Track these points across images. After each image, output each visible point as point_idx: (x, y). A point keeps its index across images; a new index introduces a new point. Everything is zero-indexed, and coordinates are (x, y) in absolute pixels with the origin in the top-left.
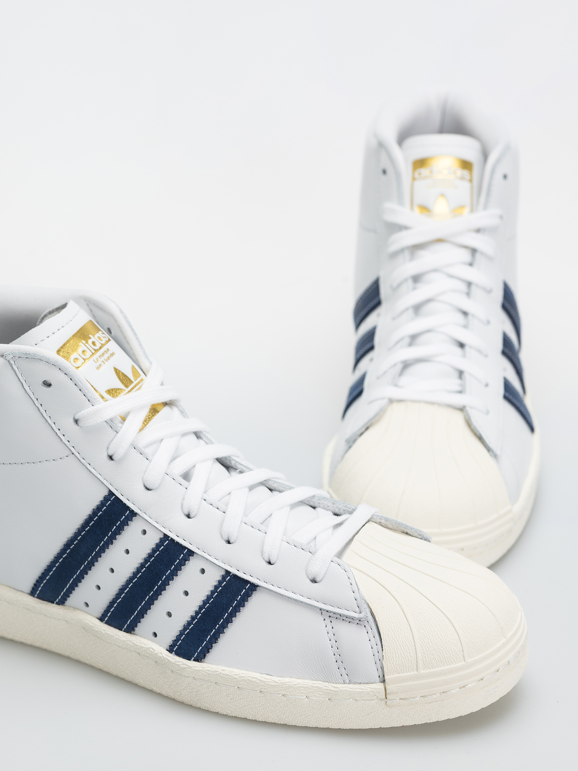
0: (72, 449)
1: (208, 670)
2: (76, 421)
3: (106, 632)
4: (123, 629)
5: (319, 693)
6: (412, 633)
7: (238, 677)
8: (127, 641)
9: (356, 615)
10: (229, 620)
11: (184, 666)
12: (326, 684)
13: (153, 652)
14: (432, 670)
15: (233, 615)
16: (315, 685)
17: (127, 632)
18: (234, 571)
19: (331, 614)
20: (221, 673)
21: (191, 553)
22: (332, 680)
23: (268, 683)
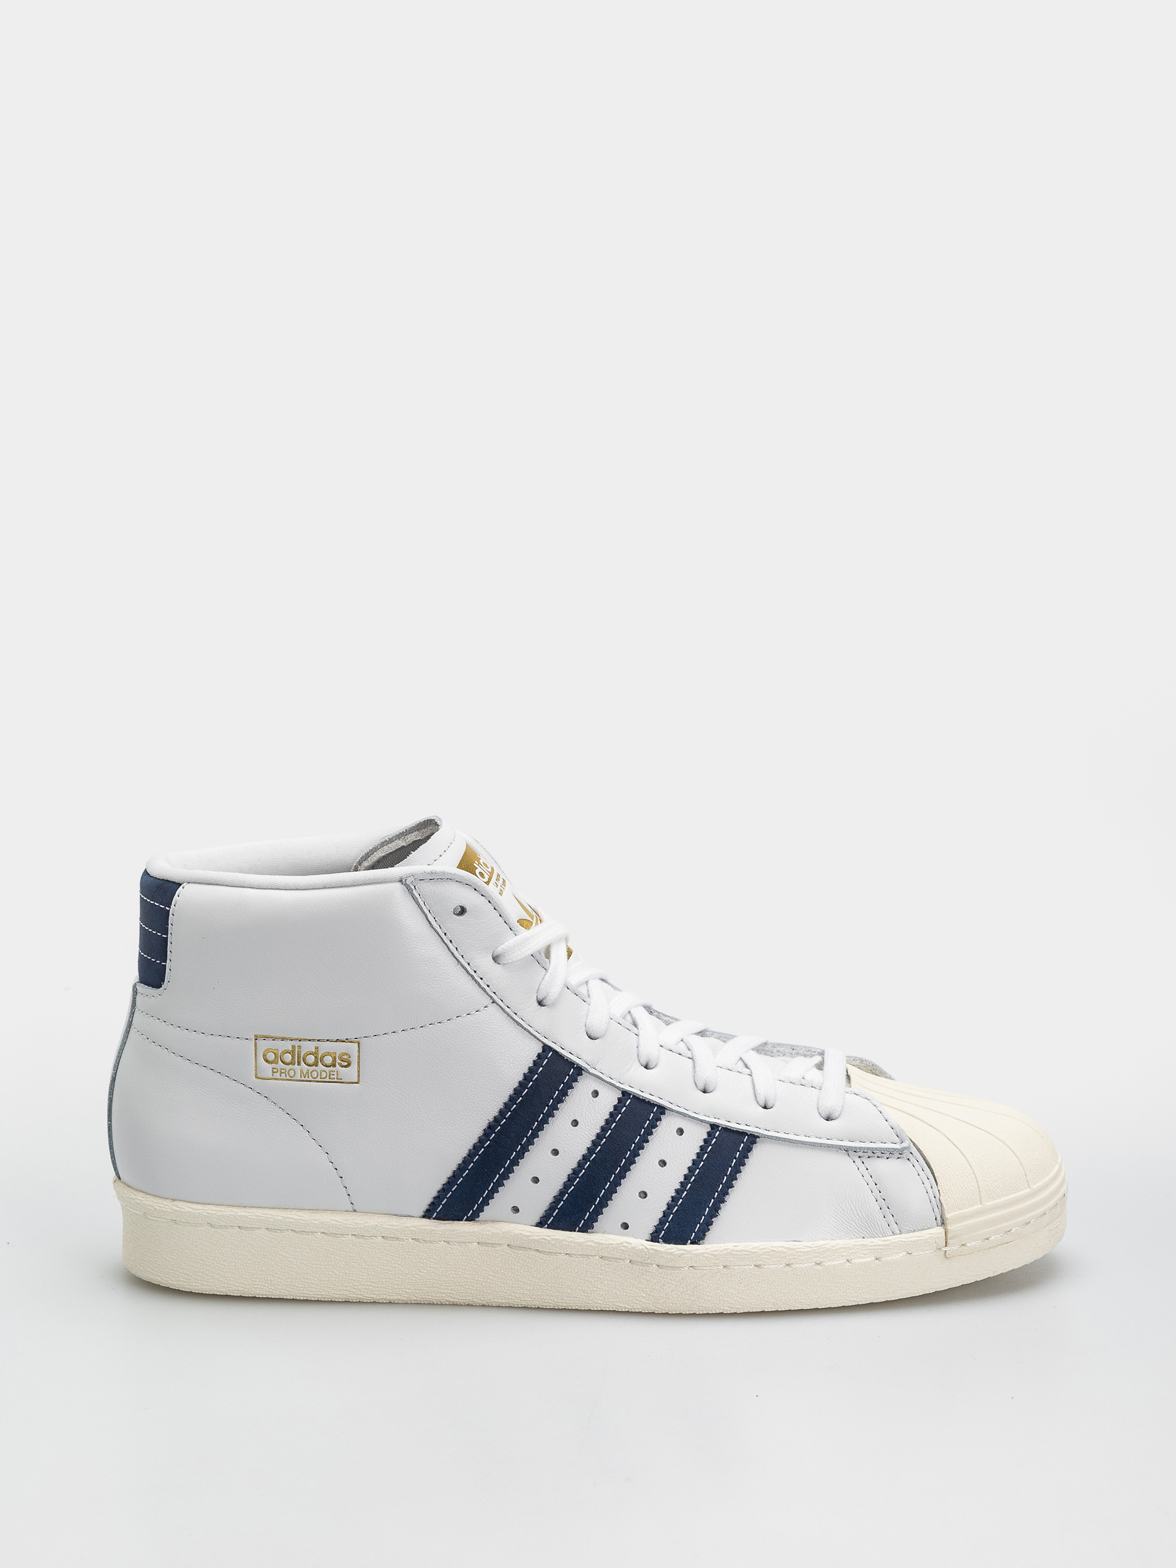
0: (493, 995)
1: (714, 1251)
2: (495, 959)
3: (552, 1237)
4: (576, 1230)
5: (864, 1252)
6: (966, 1159)
7: (758, 1251)
8: (587, 1241)
9: (898, 1146)
10: (729, 1186)
11: (680, 1252)
12: (872, 1240)
13: (630, 1247)
14: (998, 1201)
15: (733, 1177)
16: (858, 1243)
17: (583, 1232)
18: (722, 1122)
19: (861, 1154)
20: (733, 1250)
21: (662, 1110)
22: (877, 1234)
23: (799, 1250)
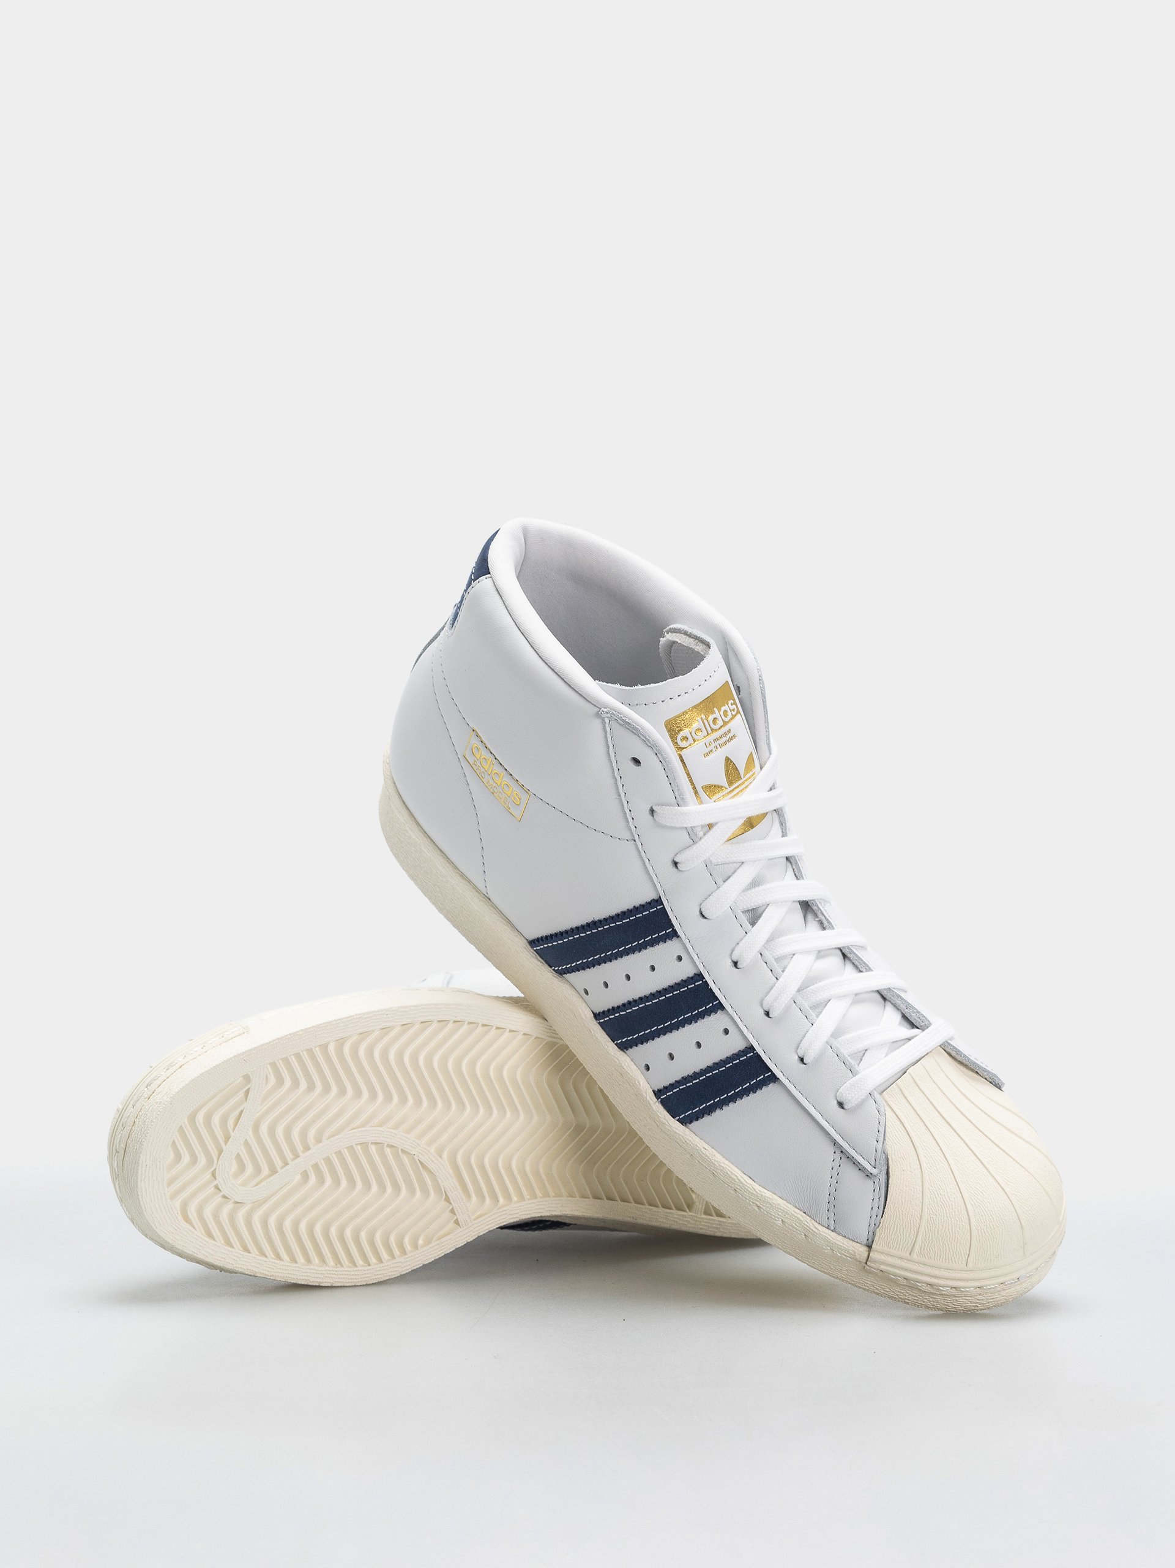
0: (636, 837)
1: (688, 1139)
2: (652, 812)
4: (616, 1042)
5: (798, 1225)
6: (922, 1212)
8: (616, 1057)
9: (869, 1167)
10: (733, 1099)
11: (665, 1119)
12: (809, 1219)
13: (638, 1085)
15: (739, 1095)
16: (796, 1215)
17: (619, 1048)
18: (759, 1050)
19: (843, 1152)
21: (721, 1007)
22: (816, 1218)
